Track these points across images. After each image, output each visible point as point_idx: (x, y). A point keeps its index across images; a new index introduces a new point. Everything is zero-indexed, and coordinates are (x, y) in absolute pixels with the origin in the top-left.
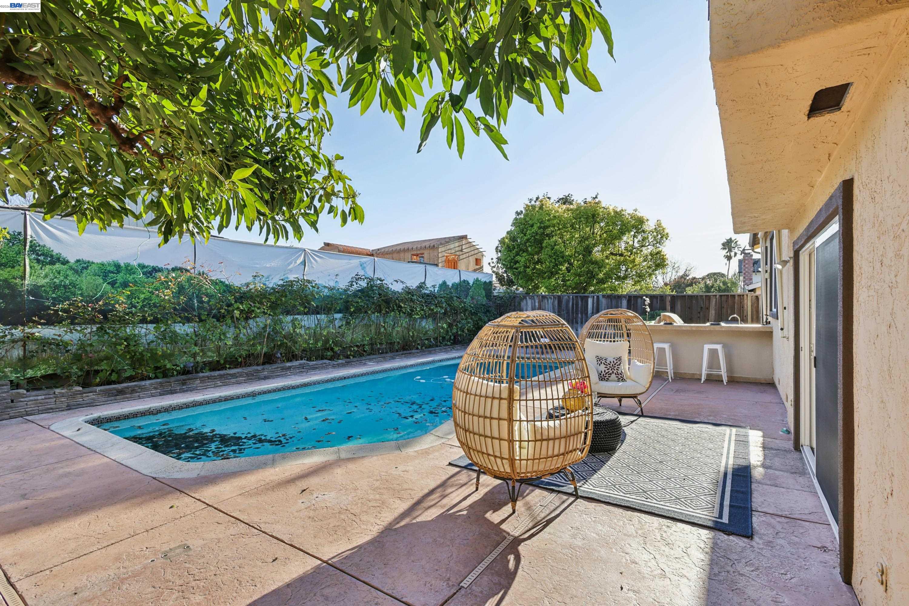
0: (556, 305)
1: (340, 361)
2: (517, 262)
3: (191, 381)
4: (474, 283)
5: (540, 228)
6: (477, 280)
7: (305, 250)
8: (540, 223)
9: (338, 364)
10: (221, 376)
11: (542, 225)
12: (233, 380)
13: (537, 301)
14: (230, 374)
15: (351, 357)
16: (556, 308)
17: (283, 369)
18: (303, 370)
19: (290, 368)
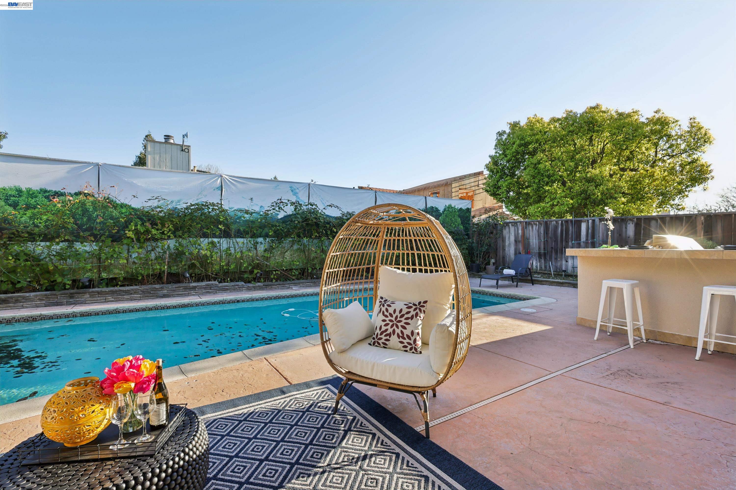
0: (542, 232)
1: (259, 284)
2: (499, 188)
3: (80, 296)
4: (445, 210)
5: (520, 146)
6: (450, 207)
7: (221, 176)
8: (521, 140)
9: (254, 287)
10: (113, 292)
11: (523, 142)
12: (126, 297)
13: (520, 228)
14: (123, 291)
15: (274, 281)
16: (542, 235)
17: (186, 288)
18: (209, 290)
19: (194, 288)
